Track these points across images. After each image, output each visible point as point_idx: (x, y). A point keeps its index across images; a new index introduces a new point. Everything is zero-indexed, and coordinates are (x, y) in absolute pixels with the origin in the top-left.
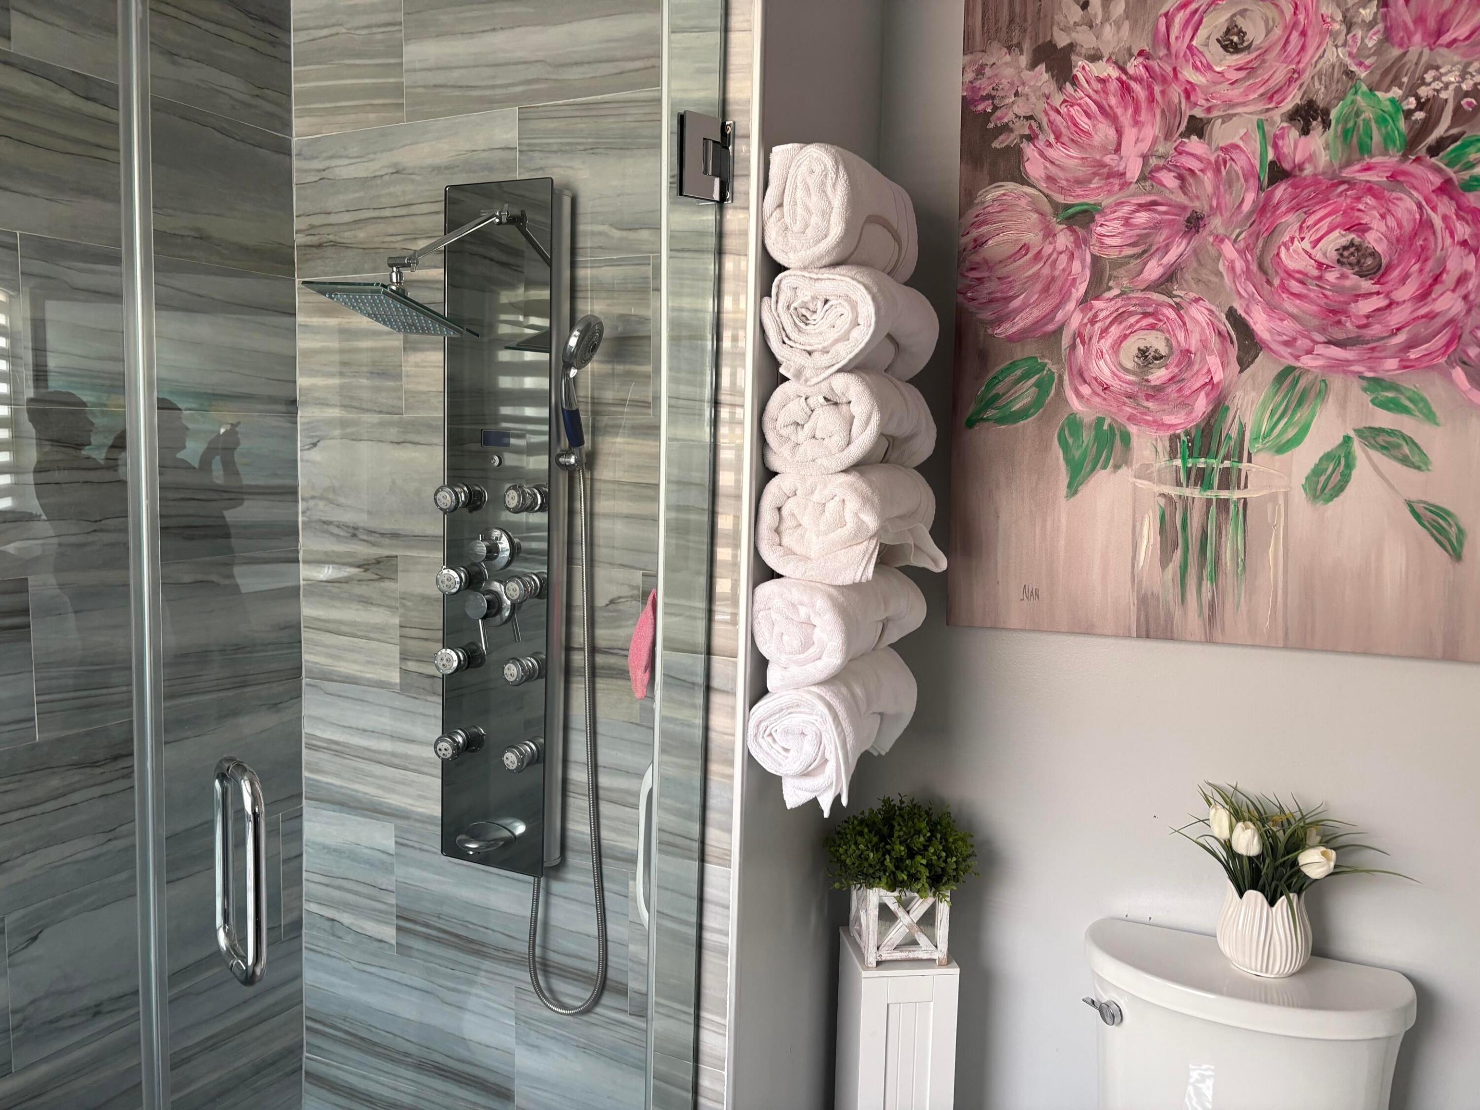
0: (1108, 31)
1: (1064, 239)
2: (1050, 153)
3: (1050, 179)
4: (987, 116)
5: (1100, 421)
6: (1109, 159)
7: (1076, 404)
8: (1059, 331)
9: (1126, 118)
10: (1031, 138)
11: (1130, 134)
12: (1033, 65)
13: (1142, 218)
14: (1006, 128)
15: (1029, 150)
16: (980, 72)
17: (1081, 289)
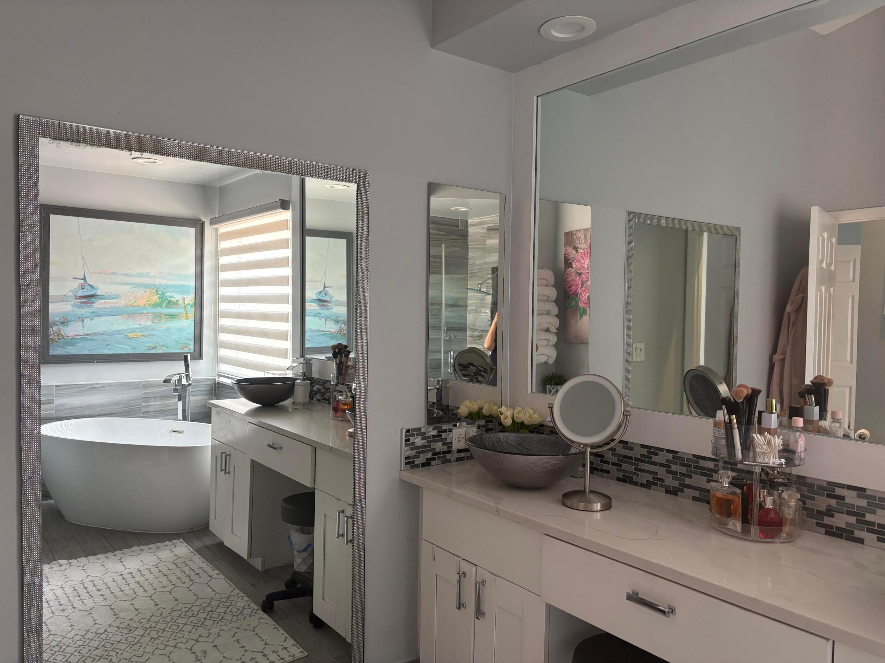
0: (582, 245)
1: (578, 278)
2: (576, 264)
3: (576, 268)
4: (567, 257)
5: (583, 308)
6: (583, 265)
7: (580, 305)
8: (578, 293)
9: (585, 259)
10: (573, 261)
11: (585, 261)
12: (573, 249)
13: (587, 275)
14: (570, 259)
15: (573, 263)
16: (566, 250)
17: (580, 286)
